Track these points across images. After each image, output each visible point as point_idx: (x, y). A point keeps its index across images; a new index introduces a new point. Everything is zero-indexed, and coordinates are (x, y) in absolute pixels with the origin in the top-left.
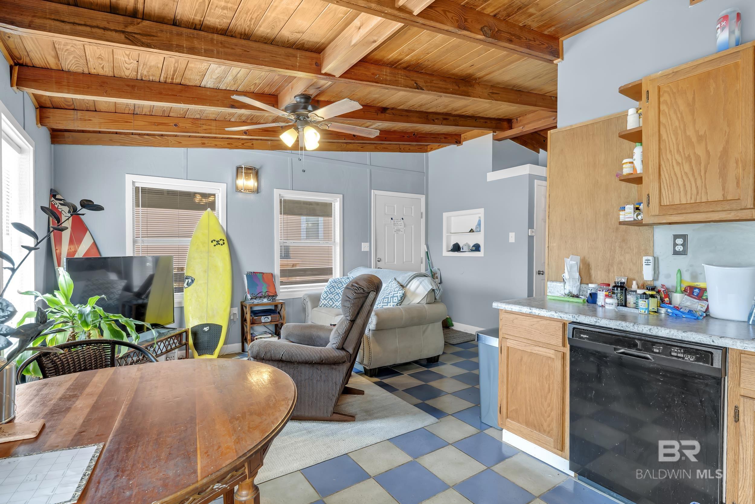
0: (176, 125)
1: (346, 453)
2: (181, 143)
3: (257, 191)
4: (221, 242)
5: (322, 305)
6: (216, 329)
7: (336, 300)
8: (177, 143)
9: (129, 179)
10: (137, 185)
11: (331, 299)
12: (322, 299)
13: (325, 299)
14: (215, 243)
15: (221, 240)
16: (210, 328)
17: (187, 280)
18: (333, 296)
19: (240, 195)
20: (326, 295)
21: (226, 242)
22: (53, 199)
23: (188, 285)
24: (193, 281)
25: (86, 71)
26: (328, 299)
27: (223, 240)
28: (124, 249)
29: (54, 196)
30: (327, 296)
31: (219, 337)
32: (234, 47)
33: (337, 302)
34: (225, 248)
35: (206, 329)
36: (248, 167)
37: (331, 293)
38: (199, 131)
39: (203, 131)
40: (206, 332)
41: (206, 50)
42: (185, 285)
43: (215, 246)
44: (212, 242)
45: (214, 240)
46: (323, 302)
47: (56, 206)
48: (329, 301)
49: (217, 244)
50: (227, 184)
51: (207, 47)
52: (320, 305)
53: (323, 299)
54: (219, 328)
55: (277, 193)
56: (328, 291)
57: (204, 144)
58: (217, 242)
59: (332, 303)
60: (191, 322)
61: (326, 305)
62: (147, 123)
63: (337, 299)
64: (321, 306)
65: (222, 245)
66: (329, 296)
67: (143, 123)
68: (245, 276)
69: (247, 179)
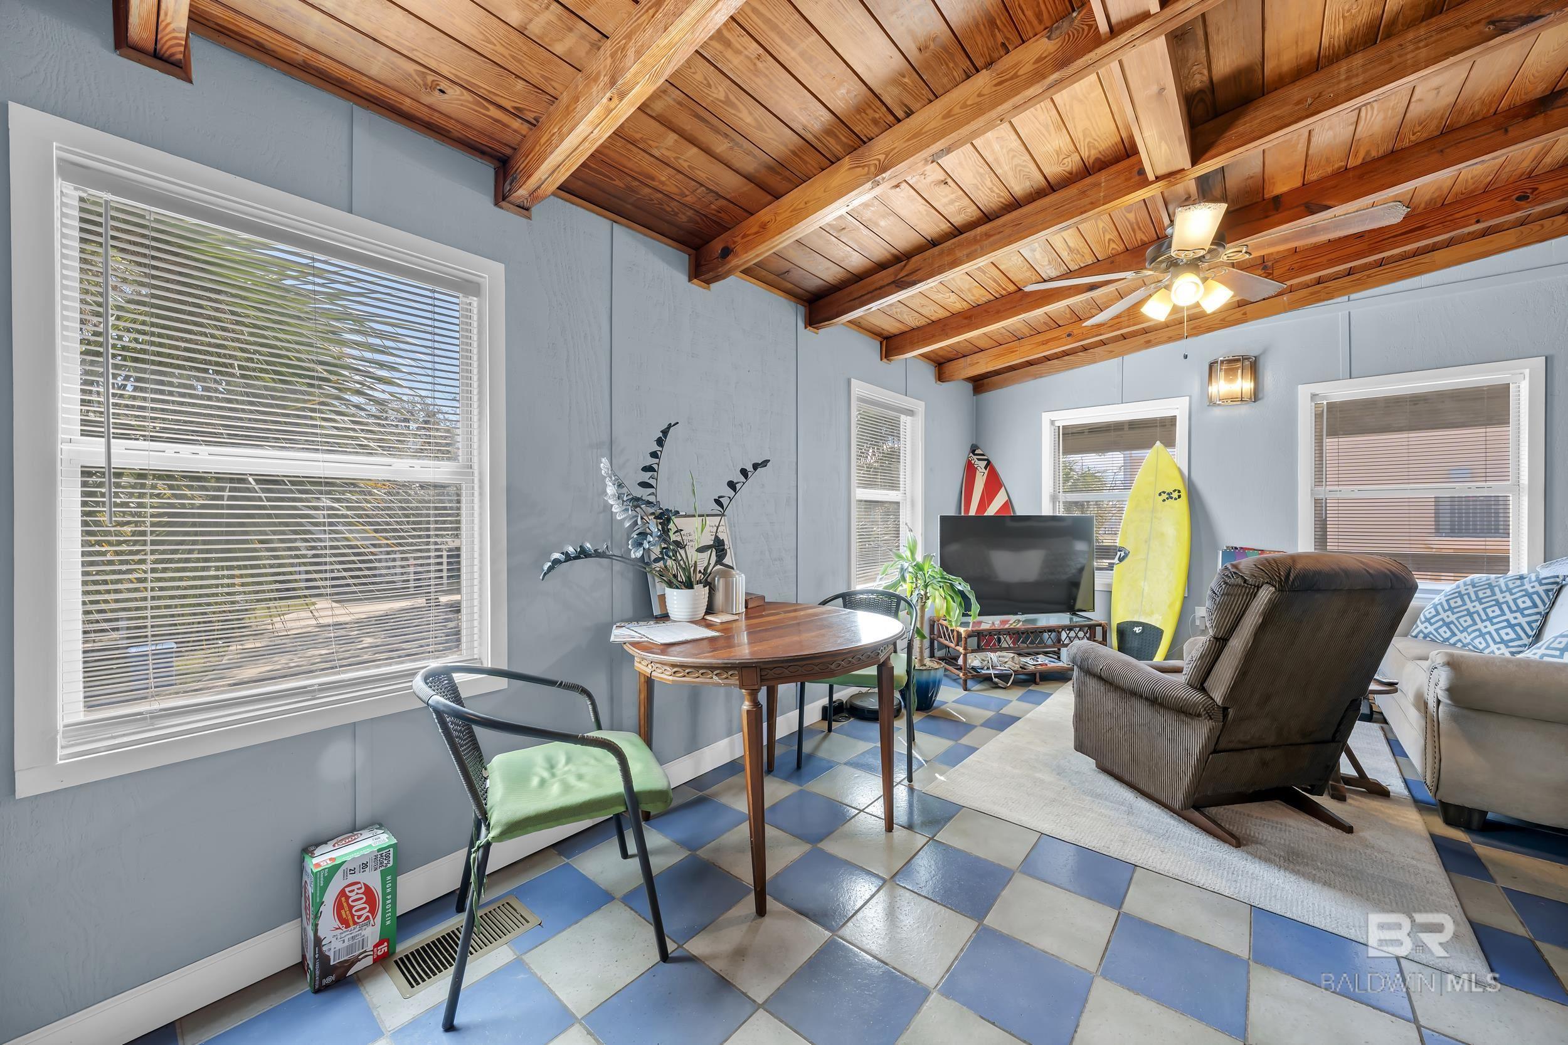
0: (1069, 335)
1: (1136, 864)
2: (1112, 352)
3: (1256, 396)
4: (1175, 495)
5: (1418, 633)
6: (1152, 634)
7: (1461, 629)
8: (1106, 353)
9: (1046, 417)
10: (1057, 424)
11: (1447, 625)
12: (1421, 621)
13: (1428, 620)
14: (1165, 496)
15: (1175, 491)
16: (1143, 630)
17: (1119, 553)
18: (1453, 618)
19: (1217, 412)
20: (1434, 613)
21: (1183, 494)
22: (971, 454)
23: (1121, 560)
24: (1126, 555)
25: (930, 322)
26: (1437, 621)
27: (1179, 492)
28: (1039, 506)
29: (973, 452)
30: (1434, 616)
31: (1157, 647)
32: (1001, 230)
33: (1465, 634)
34: (1183, 504)
35: (1137, 630)
36: (1231, 358)
37: (1451, 609)
38: (1102, 332)
39: (1109, 329)
40: (1137, 634)
41: (968, 256)
42: (1116, 561)
43: (1164, 500)
44: (1160, 494)
45: (1164, 492)
46: (1421, 627)
47: (973, 462)
48: (1441, 627)
49: (1167, 499)
50: (1190, 397)
51: (965, 253)
52: (1414, 634)
53: (1423, 619)
54: (1159, 633)
55: (1304, 392)
56: (1441, 604)
57: (1149, 342)
58: (1168, 494)
59: (1449, 634)
60: (1120, 616)
61: (1431, 636)
62: (1033, 346)
63: (1465, 625)
64: (1416, 637)
65: (1176, 499)
66: (1443, 615)
67: (1029, 347)
68: (1221, 552)
69: (1231, 381)
